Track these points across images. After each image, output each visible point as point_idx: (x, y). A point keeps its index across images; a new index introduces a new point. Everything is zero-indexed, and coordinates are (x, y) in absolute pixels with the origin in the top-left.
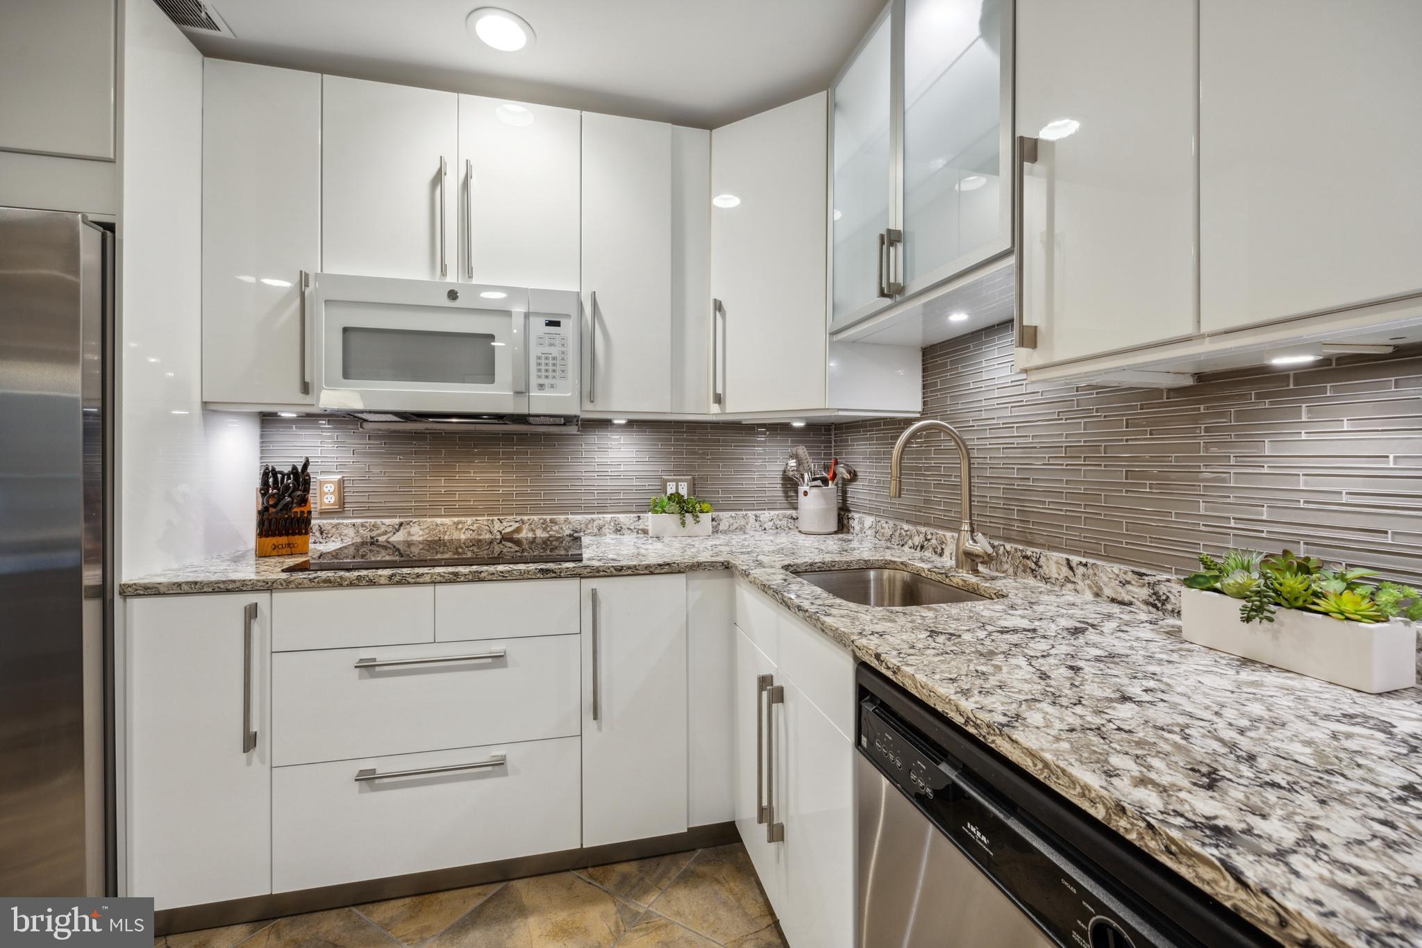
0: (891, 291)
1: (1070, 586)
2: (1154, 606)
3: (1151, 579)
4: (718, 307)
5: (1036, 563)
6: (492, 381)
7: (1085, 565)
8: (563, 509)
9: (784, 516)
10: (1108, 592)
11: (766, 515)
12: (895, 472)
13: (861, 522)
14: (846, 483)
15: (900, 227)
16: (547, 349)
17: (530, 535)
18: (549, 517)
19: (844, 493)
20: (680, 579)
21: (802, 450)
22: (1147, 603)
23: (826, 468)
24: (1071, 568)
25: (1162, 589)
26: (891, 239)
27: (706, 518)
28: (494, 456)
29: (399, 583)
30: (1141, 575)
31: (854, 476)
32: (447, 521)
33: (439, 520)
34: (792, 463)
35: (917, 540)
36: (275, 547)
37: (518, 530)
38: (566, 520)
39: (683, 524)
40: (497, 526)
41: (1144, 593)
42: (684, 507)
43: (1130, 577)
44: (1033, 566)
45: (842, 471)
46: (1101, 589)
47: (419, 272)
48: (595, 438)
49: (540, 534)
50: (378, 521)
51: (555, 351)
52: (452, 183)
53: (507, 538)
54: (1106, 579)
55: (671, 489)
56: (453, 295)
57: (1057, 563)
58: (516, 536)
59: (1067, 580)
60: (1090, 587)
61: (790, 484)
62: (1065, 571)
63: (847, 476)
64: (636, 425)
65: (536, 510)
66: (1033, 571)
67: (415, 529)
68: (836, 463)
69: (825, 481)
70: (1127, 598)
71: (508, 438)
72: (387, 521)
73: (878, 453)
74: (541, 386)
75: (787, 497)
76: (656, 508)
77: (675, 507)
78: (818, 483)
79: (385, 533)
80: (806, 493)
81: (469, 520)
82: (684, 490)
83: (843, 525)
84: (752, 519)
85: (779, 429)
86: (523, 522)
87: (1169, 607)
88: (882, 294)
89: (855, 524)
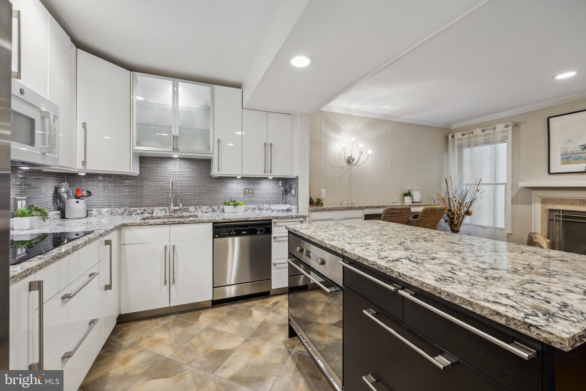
1: (196, 212)
2: (213, 211)
3: (212, 207)
5: (187, 209)
6: (33, 145)
7: (200, 207)
10: (204, 211)
22: (212, 211)
24: (196, 209)
25: (214, 208)
30: (211, 207)
41: (211, 210)
43: (209, 207)
44: (187, 210)
46: (203, 211)
54: (204, 209)
56: (22, 92)
57: (193, 208)
59: (196, 211)
60: (201, 211)
62: (195, 209)
63: (86, 194)
66: (186, 211)
70: (208, 211)
80: (77, 202)
87: (215, 211)
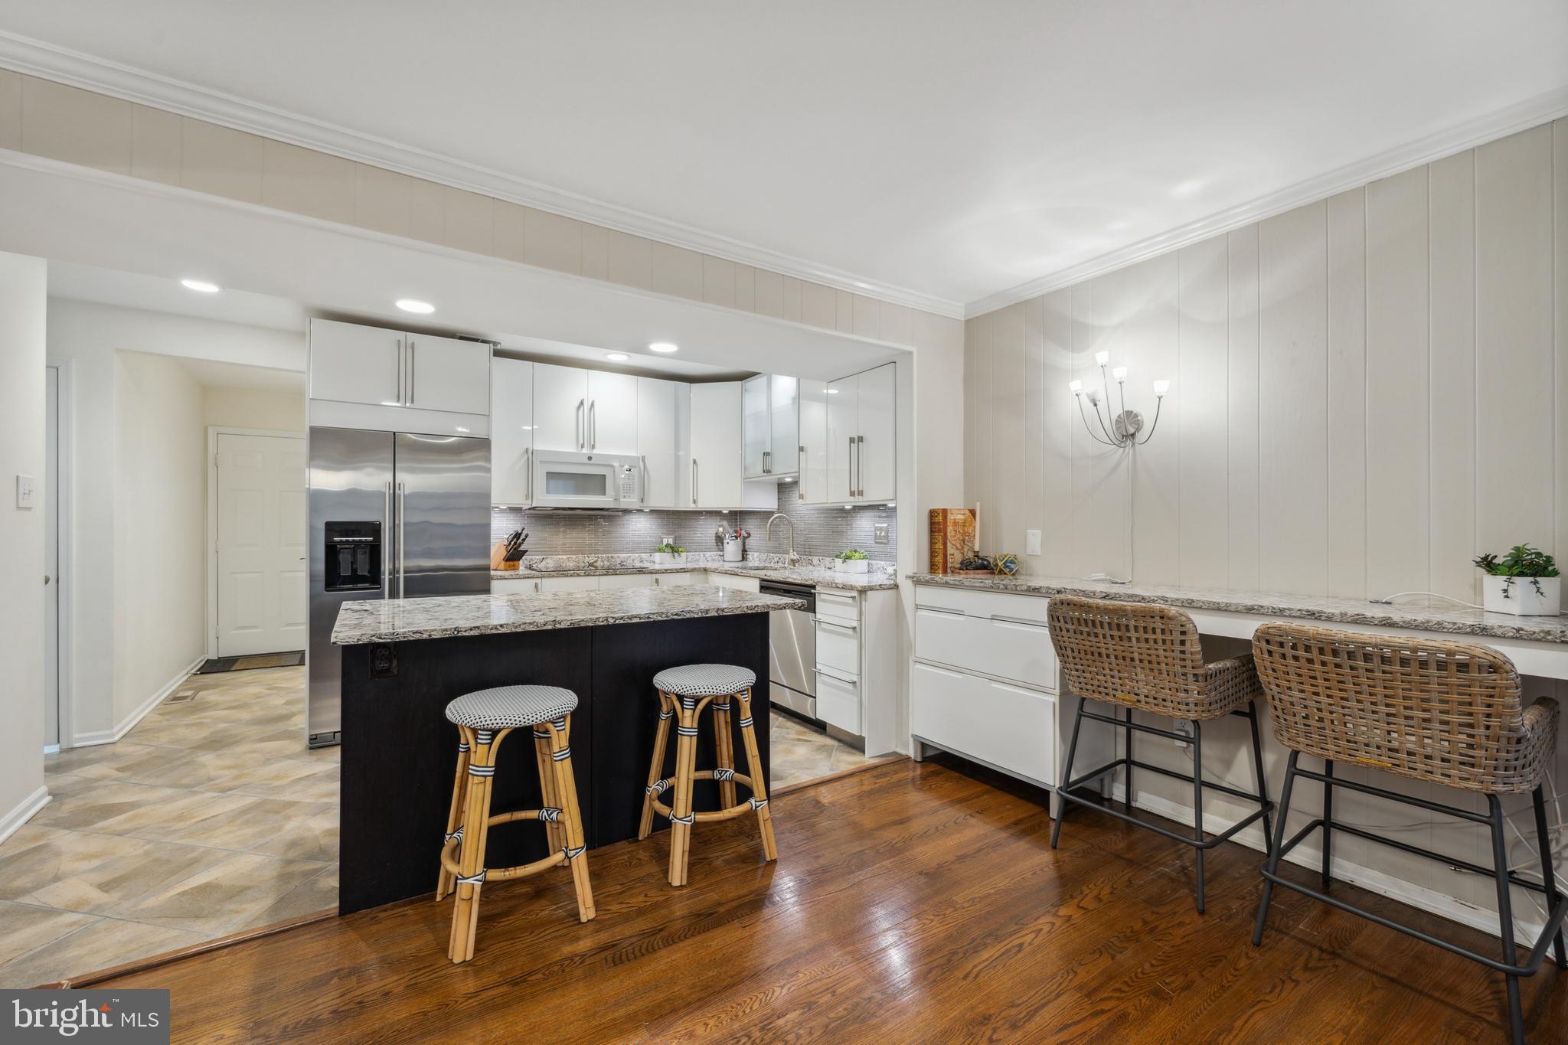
0: (767, 471)
4: (695, 462)
6: (605, 495)
8: (616, 551)
9: (717, 555)
11: (708, 554)
12: (768, 532)
13: (753, 555)
14: (745, 538)
15: (769, 451)
16: (626, 481)
17: (602, 564)
18: (610, 555)
19: (744, 543)
20: (688, 574)
21: (725, 523)
23: (736, 532)
26: (766, 454)
27: (684, 555)
28: (584, 526)
29: (588, 575)
31: (749, 535)
32: (564, 557)
33: (561, 557)
34: (721, 529)
35: (776, 560)
36: (509, 566)
37: (596, 561)
38: (618, 557)
39: (674, 557)
40: (587, 560)
42: (674, 550)
44: (811, 562)
45: (744, 533)
47: (572, 448)
48: (628, 517)
49: (607, 564)
50: (533, 557)
51: (630, 482)
52: (587, 406)
53: (591, 565)
55: (665, 542)
56: (590, 458)
57: (816, 560)
58: (595, 564)
61: (719, 539)
62: (818, 562)
63: (746, 535)
64: (653, 512)
65: (606, 552)
66: (810, 564)
67: (549, 561)
68: (741, 529)
69: (737, 538)
71: (590, 517)
72: (537, 557)
73: (760, 525)
74: (625, 497)
75: (717, 545)
76: (660, 550)
77: (670, 550)
78: (734, 538)
79: (536, 563)
80: (728, 543)
81: (574, 557)
82: (671, 541)
83: (744, 558)
84: (702, 557)
85: (716, 514)
86: (598, 557)
88: (764, 472)
89: (750, 557)
